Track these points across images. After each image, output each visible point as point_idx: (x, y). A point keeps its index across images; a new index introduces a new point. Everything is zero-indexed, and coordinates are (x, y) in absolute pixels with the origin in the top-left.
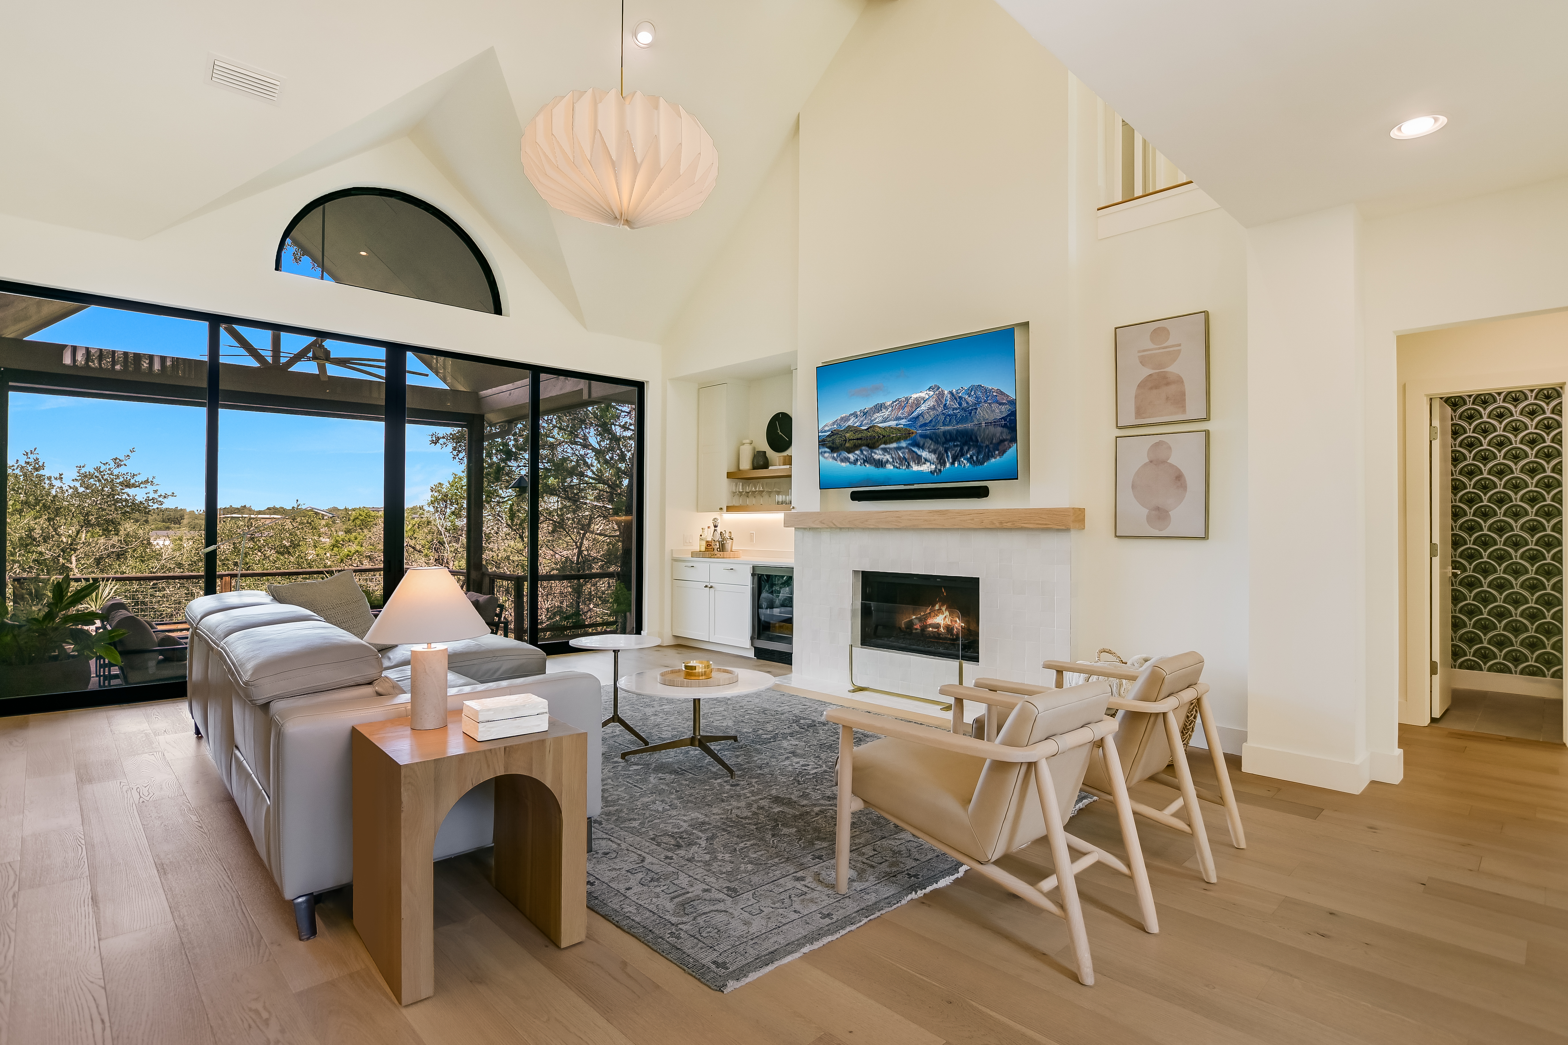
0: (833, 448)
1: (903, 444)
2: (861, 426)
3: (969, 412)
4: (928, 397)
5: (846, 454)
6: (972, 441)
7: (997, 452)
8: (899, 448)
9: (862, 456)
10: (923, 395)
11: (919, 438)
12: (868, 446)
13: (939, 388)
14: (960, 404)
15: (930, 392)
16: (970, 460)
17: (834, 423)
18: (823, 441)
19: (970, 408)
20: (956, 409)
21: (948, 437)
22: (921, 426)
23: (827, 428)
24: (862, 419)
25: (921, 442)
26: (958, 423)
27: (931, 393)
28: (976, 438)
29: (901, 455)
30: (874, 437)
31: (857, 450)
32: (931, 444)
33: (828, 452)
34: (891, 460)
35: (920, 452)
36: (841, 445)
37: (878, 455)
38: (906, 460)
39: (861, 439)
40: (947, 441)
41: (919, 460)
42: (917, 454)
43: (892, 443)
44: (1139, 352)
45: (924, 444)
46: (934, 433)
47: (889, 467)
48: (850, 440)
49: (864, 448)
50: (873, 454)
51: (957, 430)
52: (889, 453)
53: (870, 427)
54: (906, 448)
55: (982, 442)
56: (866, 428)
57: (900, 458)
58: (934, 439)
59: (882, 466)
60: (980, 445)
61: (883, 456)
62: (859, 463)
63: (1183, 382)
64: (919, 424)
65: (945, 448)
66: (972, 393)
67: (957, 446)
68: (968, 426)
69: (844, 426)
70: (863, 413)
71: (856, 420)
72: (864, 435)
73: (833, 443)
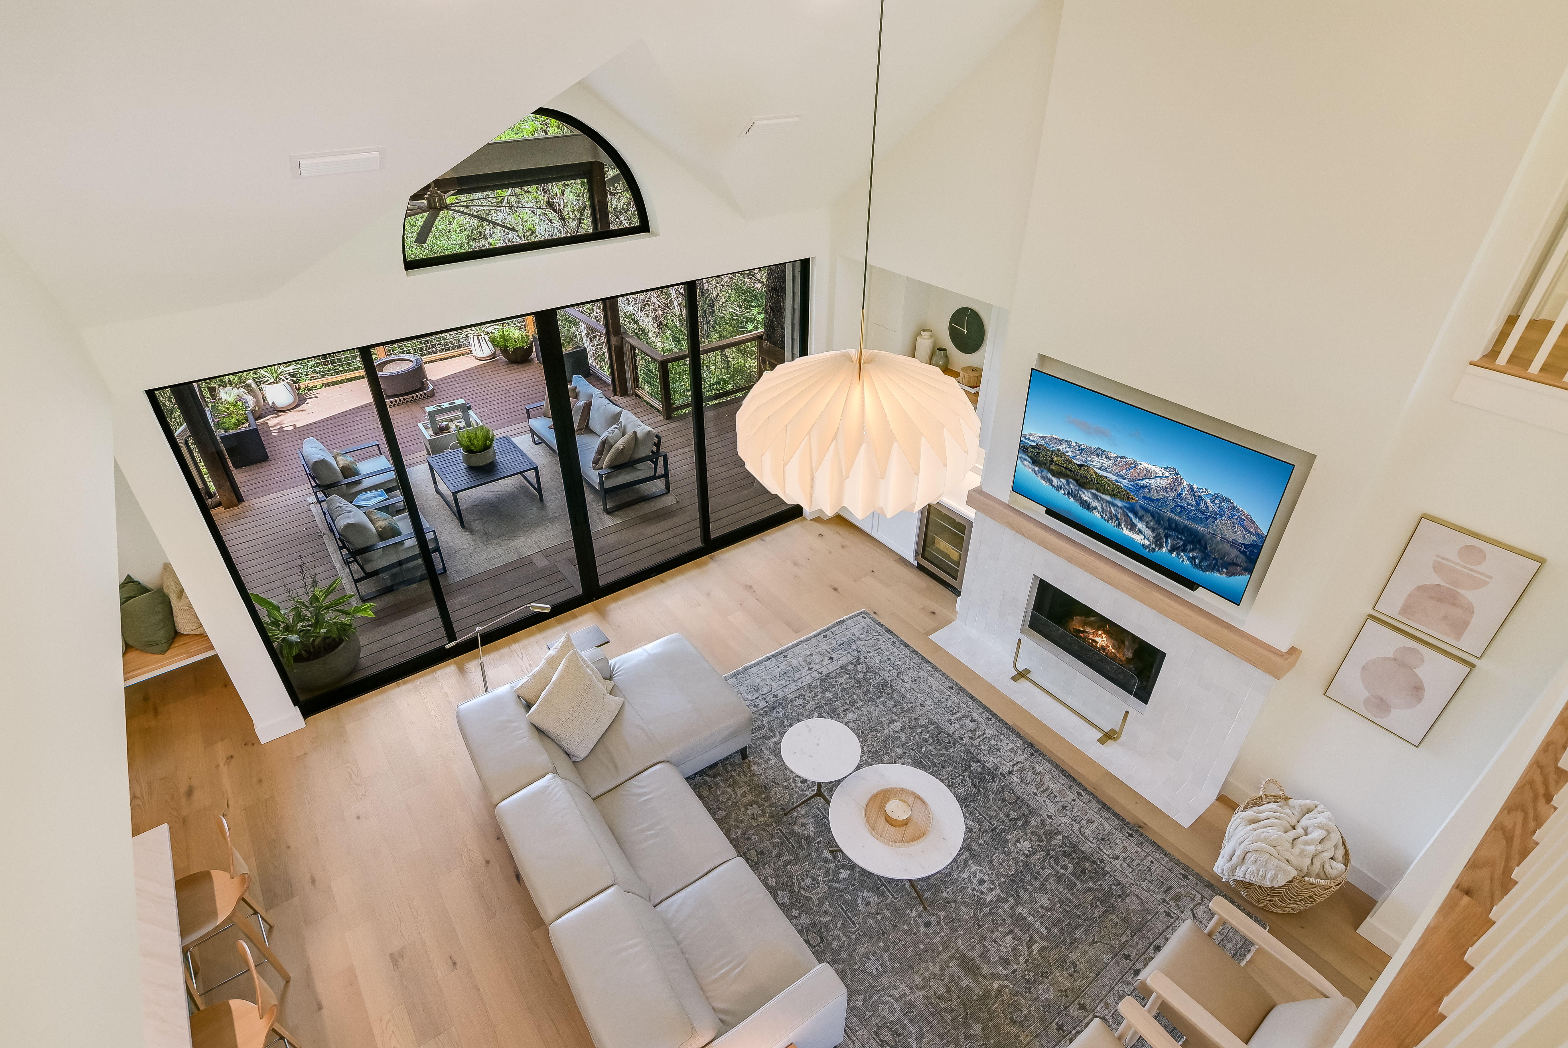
0: (1035, 460)
1: (1119, 503)
2: (1073, 457)
3: (1206, 517)
4: (1161, 475)
5: (1049, 475)
6: (1200, 544)
7: (1225, 570)
8: (1113, 504)
9: (1067, 487)
10: (1157, 470)
11: (1138, 508)
12: (1077, 481)
13: (1177, 474)
14: (1198, 504)
15: (1166, 472)
16: (1192, 560)
17: (1041, 438)
18: (1025, 447)
19: (1209, 514)
20: (1192, 506)
21: (1173, 525)
22: (1144, 498)
23: (1031, 438)
24: (1076, 452)
25: (1141, 513)
26: (1190, 519)
27: (1167, 474)
28: (1206, 545)
29: (1114, 511)
30: (1087, 478)
31: (1063, 478)
32: (1151, 521)
33: (1030, 462)
34: (1100, 508)
35: (1136, 521)
36: (1046, 463)
37: (1086, 496)
38: (1117, 519)
39: (1070, 470)
40: (1169, 528)
41: (1132, 527)
42: (1131, 520)
43: (1106, 494)
44: (1437, 556)
45: (1143, 516)
46: (1157, 512)
47: (1097, 513)
48: (1057, 464)
49: (1071, 480)
50: (1080, 492)
51: (1186, 525)
52: (1099, 502)
53: (1085, 466)
54: (1121, 508)
55: (1211, 553)
56: (1078, 463)
57: (1111, 513)
58: (1156, 519)
59: (1088, 509)
60: (1208, 554)
61: (1092, 501)
62: (1062, 491)
63: (1473, 612)
64: (1142, 495)
65: (1166, 533)
66: (1217, 501)
67: (1181, 539)
68: (1201, 529)
69: (1053, 447)
70: (1079, 447)
71: (1069, 449)
72: (1076, 469)
73: (1036, 456)
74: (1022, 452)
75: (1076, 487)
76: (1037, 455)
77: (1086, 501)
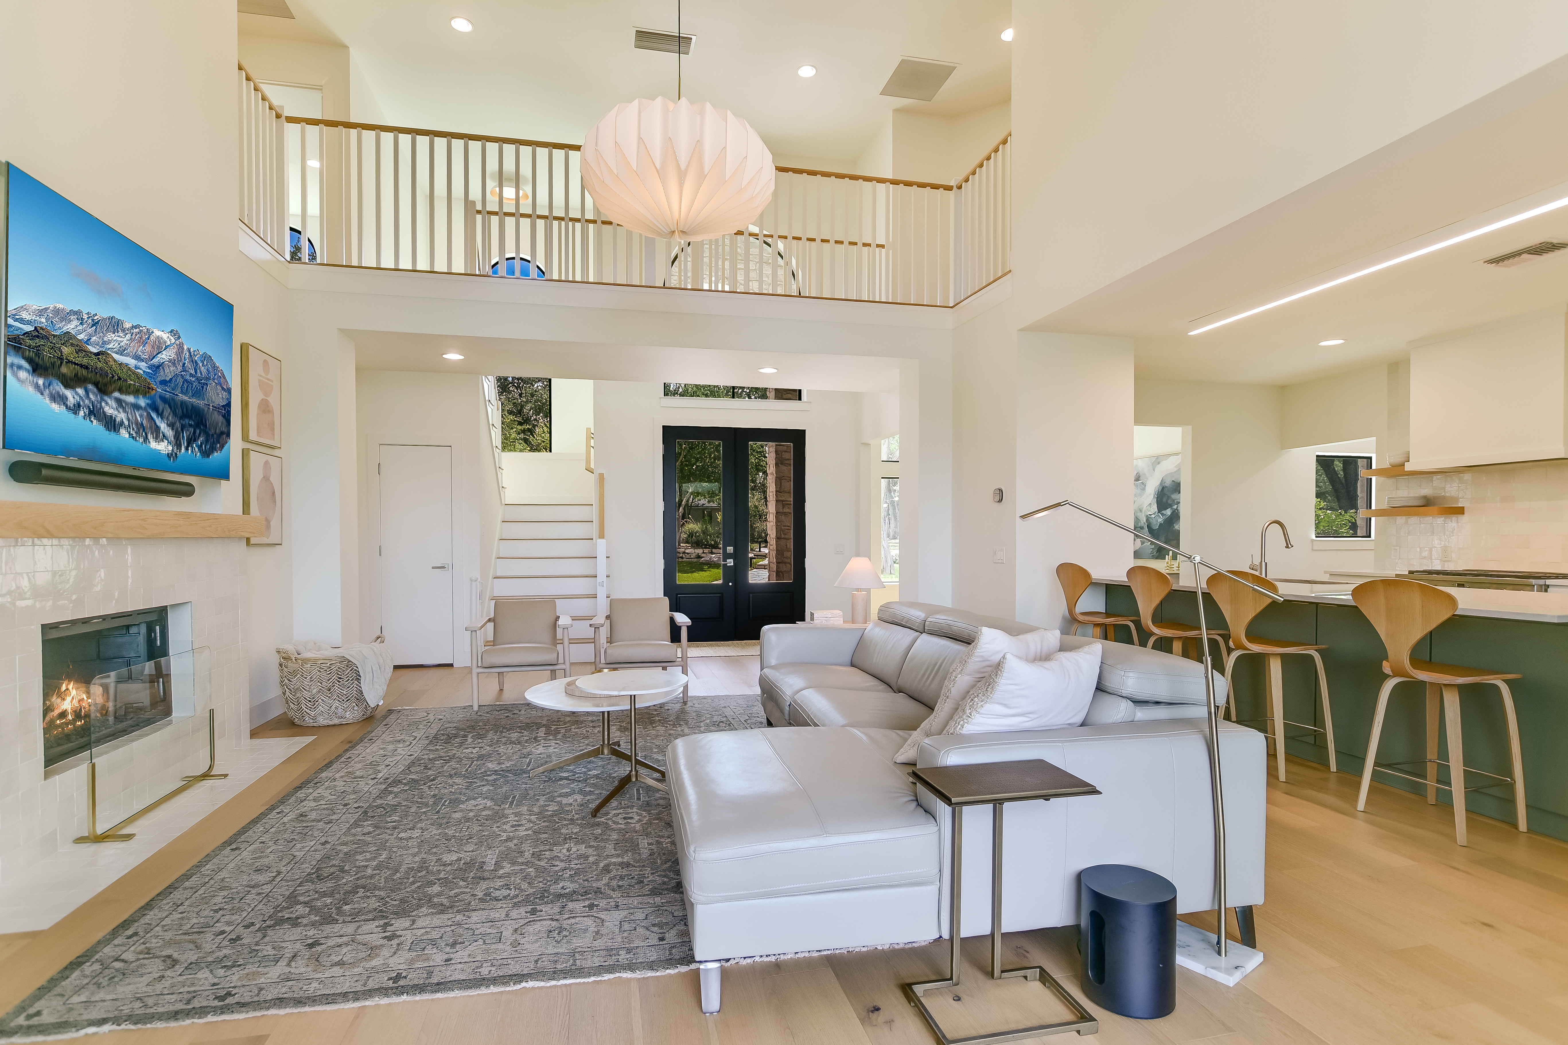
0: (37, 364)
1: (142, 402)
2: (87, 342)
3: (202, 386)
4: (169, 343)
5: (59, 387)
8: (136, 407)
9: (87, 402)
10: (165, 336)
12: (96, 384)
13: (179, 338)
14: (196, 372)
15: (172, 337)
17: (41, 312)
18: (16, 339)
19: (203, 381)
20: (192, 376)
22: (161, 383)
23: (25, 315)
24: (90, 331)
26: (193, 395)
27: (173, 340)
29: (139, 419)
30: (107, 374)
31: (80, 387)
34: (126, 423)
35: (158, 421)
36: (53, 364)
37: (110, 408)
39: (87, 368)
41: (158, 435)
42: (155, 423)
43: (129, 394)
47: (124, 433)
50: (103, 404)
51: (192, 405)
52: (125, 411)
53: (103, 353)
54: (145, 409)
56: (95, 350)
59: (115, 430)
62: (82, 413)
64: (159, 379)
69: (60, 328)
70: (93, 320)
71: (80, 328)
72: (92, 362)
73: (38, 354)
74: (12, 352)
75: (97, 396)
76: (38, 350)
77: (111, 417)
